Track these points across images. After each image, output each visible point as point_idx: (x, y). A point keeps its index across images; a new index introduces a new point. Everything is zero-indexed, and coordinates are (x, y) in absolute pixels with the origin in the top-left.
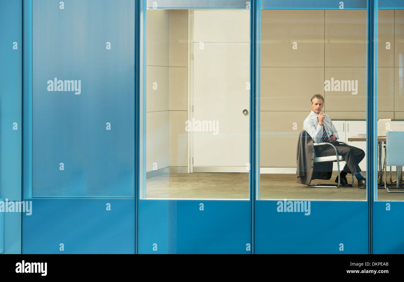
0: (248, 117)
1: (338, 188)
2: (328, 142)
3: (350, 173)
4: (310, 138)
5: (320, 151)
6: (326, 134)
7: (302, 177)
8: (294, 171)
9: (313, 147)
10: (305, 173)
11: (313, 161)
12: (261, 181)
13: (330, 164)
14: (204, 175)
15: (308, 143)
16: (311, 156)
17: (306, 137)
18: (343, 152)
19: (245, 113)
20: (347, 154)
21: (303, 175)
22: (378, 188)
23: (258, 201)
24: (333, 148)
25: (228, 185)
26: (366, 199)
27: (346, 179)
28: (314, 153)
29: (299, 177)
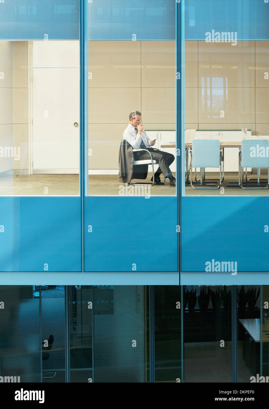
0: (78, 129)
1: (153, 186)
2: (144, 149)
3: (162, 173)
4: (129, 146)
5: (137, 156)
6: (143, 142)
7: (124, 177)
8: (117, 172)
9: (132, 152)
10: (126, 174)
11: (132, 164)
12: (89, 180)
13: (146, 166)
14: (42, 176)
15: (128, 149)
16: (131, 160)
17: (126, 144)
18: (157, 157)
19: (76, 125)
20: (160, 159)
21: (124, 175)
22: (185, 186)
23: (87, 197)
24: (149, 153)
25: (62, 184)
26: (175, 195)
27: (159, 178)
28: (133, 158)
29: (121, 177)
